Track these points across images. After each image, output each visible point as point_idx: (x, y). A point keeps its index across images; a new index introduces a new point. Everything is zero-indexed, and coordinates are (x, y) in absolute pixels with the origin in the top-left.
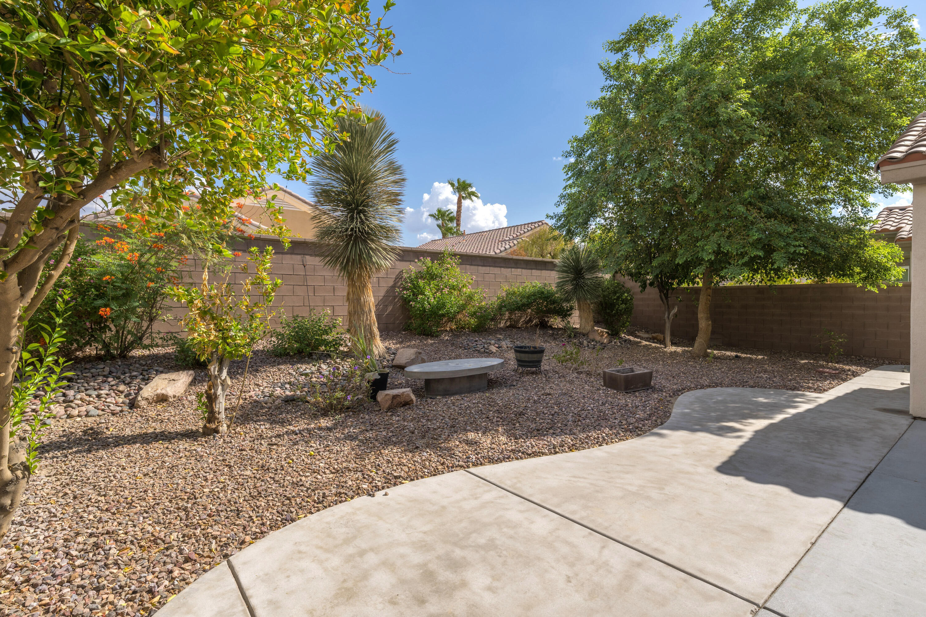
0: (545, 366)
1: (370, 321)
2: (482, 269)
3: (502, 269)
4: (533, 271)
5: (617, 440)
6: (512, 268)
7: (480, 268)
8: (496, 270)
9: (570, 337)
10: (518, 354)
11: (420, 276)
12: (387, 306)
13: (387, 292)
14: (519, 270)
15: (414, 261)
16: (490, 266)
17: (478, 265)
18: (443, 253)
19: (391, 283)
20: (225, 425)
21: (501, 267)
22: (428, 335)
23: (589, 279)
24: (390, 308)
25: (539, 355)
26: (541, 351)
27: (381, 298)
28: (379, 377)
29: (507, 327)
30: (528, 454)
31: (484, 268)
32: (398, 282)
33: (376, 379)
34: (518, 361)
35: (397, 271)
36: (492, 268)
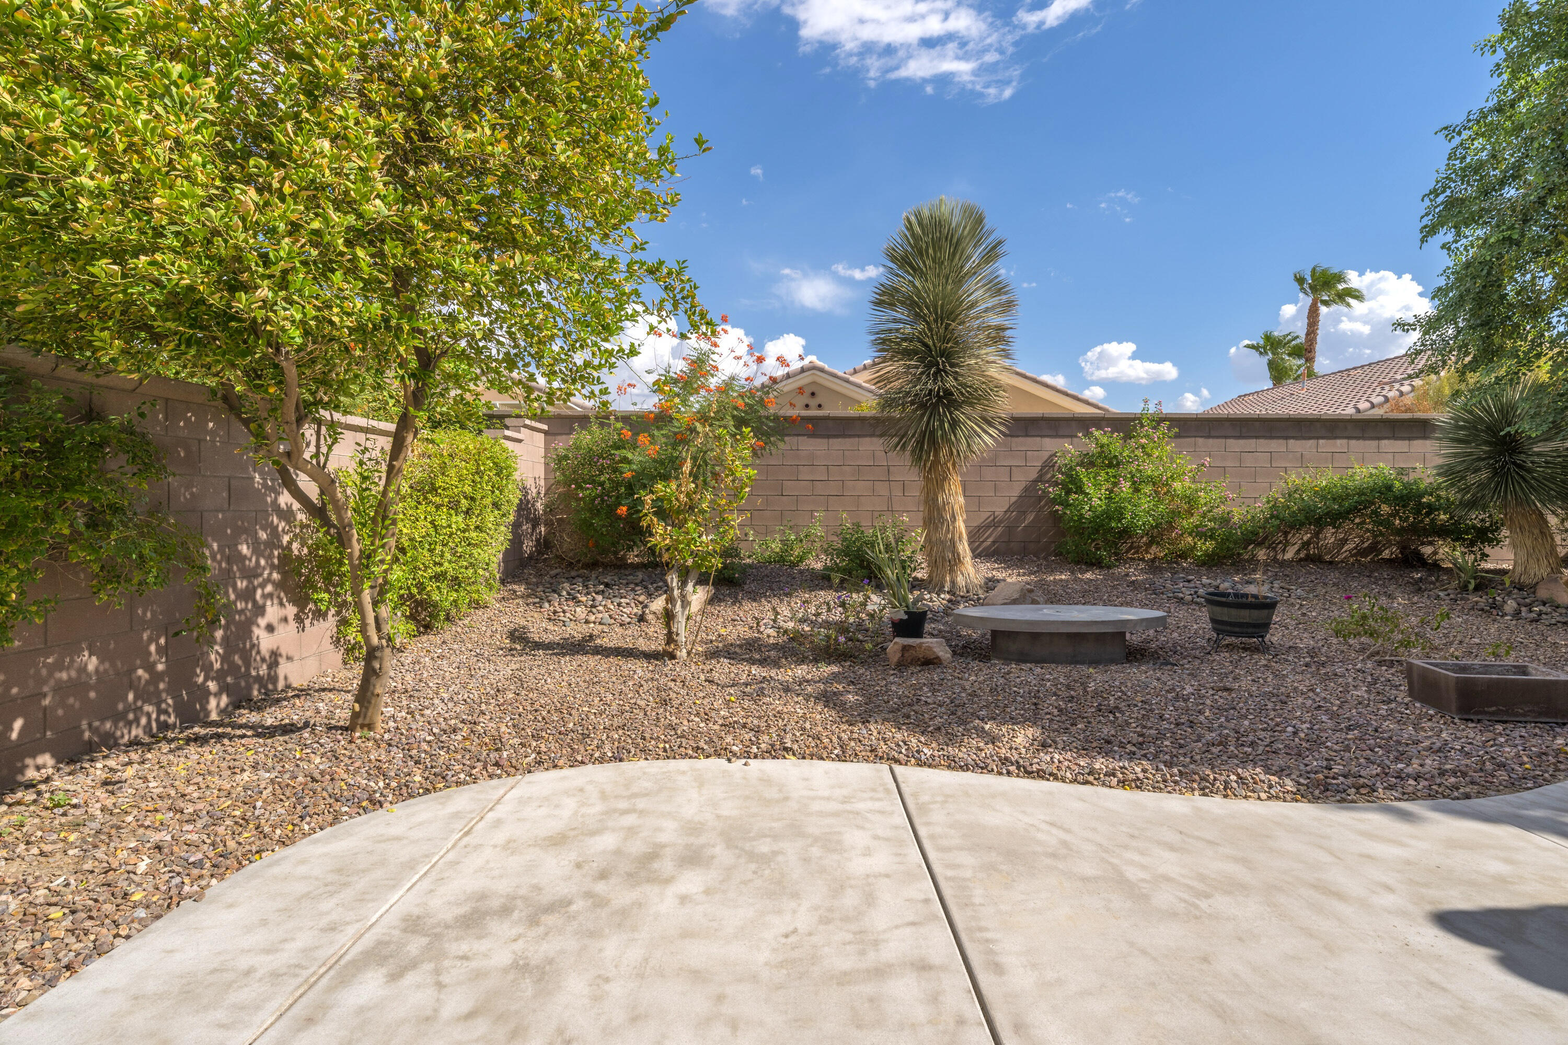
0: (1274, 636)
1: (953, 534)
2: (1236, 445)
3: (1291, 441)
4: (1384, 442)
5: (1263, 796)
6: (1318, 438)
7: (1231, 442)
8: (1276, 445)
9: (1464, 588)
10: (1218, 609)
11: (1089, 462)
12: (1024, 512)
13: (1026, 489)
14: (1339, 442)
15: (1076, 437)
16: (1257, 437)
17: (1226, 437)
18: (1139, 419)
19: (1033, 475)
20: (684, 651)
21: (1287, 438)
22: (1092, 564)
23: (1539, 454)
24: (1030, 517)
25: (1265, 612)
26: (1270, 606)
27: (1013, 499)
28: (906, 617)
29: (1301, 560)
30: (1026, 772)
31: (1242, 442)
32: (1047, 473)
33: (901, 620)
34: (1213, 620)
35: (1046, 455)
36: (1262, 441)
